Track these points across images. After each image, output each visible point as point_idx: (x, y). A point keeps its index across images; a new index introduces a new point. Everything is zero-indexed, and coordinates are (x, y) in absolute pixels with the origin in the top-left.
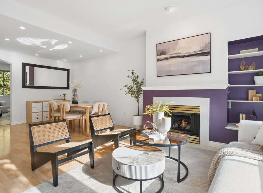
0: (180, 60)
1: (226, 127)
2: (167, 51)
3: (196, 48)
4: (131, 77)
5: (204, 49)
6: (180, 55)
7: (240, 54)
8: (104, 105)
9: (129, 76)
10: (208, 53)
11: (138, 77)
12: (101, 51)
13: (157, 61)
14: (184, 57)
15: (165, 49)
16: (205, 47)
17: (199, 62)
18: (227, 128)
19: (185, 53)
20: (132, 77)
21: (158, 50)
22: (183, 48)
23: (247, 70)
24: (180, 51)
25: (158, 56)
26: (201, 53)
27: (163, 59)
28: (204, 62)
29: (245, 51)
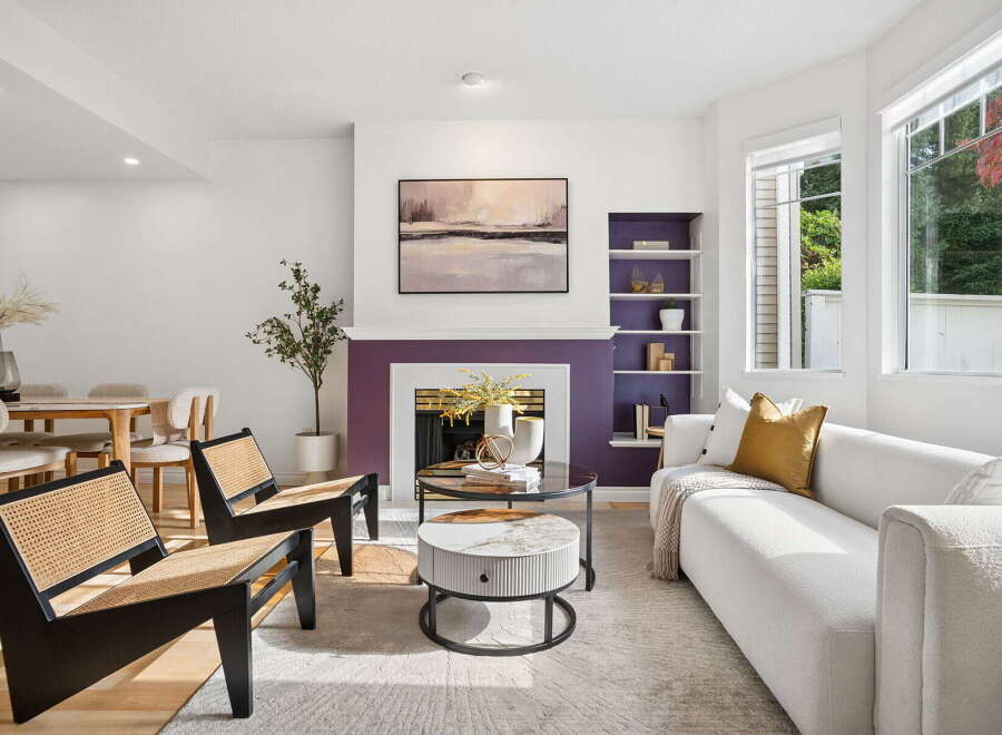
0: (478, 246)
1: (611, 443)
2: (436, 212)
3: (528, 215)
4: (291, 288)
5: (550, 221)
6: (481, 230)
7: (632, 248)
8: (209, 400)
9: (283, 285)
10: (561, 237)
11: (316, 289)
12: (131, 161)
13: (402, 238)
14: (492, 236)
15: (428, 204)
16: (554, 218)
17: (537, 257)
18: (614, 443)
19: (498, 227)
20: (297, 288)
21: (402, 201)
22: (489, 208)
23: (648, 292)
24: (481, 218)
25: (405, 221)
26: (542, 233)
27: (423, 237)
28: (551, 260)
29: (644, 243)
